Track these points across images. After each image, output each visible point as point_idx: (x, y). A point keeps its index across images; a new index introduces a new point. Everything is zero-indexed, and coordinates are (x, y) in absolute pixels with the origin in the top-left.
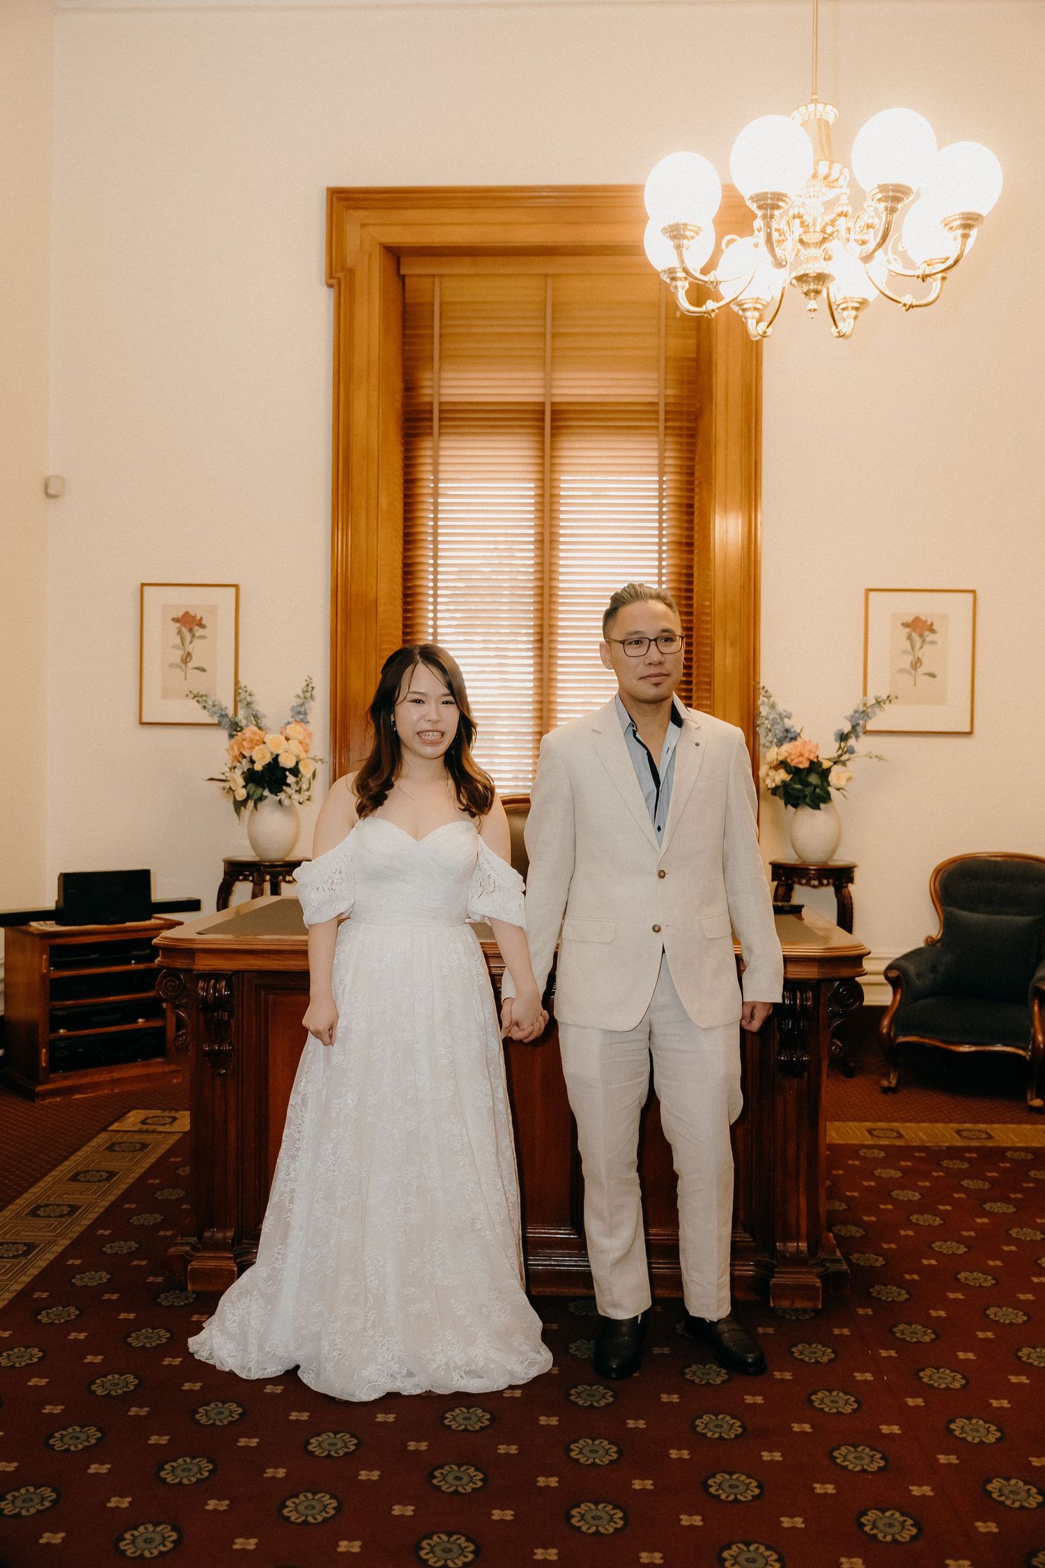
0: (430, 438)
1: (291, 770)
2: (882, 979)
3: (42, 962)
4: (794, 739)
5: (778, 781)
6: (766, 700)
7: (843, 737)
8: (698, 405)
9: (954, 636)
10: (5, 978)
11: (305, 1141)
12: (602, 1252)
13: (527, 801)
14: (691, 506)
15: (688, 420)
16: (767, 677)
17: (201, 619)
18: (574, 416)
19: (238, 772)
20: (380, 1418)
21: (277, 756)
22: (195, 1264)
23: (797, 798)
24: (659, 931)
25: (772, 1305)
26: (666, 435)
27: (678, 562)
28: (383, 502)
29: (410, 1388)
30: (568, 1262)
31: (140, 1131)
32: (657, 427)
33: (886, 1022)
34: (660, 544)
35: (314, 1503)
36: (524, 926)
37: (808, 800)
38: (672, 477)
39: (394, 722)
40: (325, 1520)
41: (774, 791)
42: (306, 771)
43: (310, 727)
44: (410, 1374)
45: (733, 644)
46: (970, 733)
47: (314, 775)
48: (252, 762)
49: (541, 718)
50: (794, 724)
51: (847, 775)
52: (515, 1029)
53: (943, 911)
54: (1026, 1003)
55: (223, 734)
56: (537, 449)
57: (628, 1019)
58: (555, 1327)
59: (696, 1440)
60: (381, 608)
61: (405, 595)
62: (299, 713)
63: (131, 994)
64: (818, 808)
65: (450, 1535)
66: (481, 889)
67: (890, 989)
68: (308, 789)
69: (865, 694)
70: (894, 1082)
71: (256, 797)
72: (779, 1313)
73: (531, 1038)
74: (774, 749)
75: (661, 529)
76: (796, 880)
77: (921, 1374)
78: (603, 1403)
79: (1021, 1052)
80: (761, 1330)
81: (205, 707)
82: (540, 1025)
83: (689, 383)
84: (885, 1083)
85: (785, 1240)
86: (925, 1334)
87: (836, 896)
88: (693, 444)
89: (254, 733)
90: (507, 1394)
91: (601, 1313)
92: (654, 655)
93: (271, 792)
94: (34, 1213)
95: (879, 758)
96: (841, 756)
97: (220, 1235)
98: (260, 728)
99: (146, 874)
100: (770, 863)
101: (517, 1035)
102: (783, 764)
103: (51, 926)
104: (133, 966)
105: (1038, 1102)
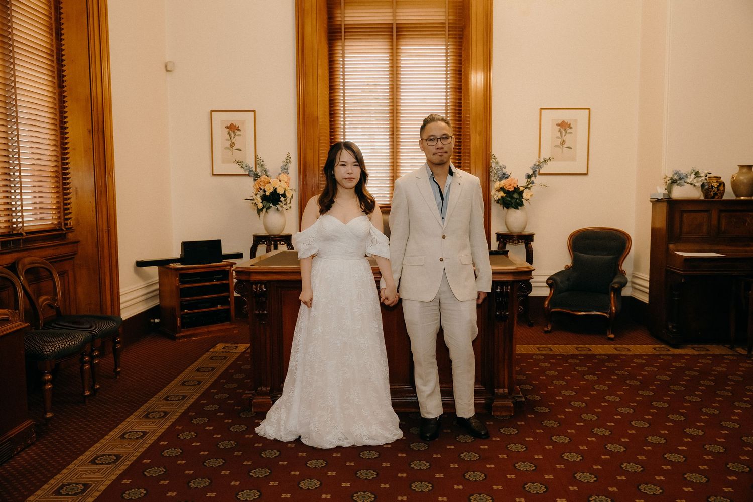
0: (340, 41)
1: (282, 195)
2: (545, 284)
3: (176, 281)
4: (507, 178)
5: (500, 197)
6: (494, 160)
7: (529, 177)
8: (464, 23)
9: (580, 130)
10: (159, 288)
11: (301, 346)
12: (422, 392)
13: (390, 207)
14: (460, 71)
15: (459, 31)
16: (496, 150)
17: (238, 127)
18: (405, 29)
19: (258, 196)
20: (335, 455)
21: (276, 188)
22: (254, 401)
23: (509, 204)
24: (442, 260)
25: (493, 414)
26: (449, 38)
27: (454, 97)
28: (320, 71)
29: (346, 444)
30: (410, 399)
31: (223, 352)
32: (445, 34)
33: (547, 303)
34: (447, 89)
35: (311, 483)
36: (389, 258)
37: (513, 205)
38: (452, 57)
39: (334, 174)
40: (316, 488)
41: (498, 201)
42: (288, 195)
43: (289, 175)
44: (347, 439)
45: (480, 135)
46: (586, 174)
47: (292, 197)
48: (264, 191)
49: (393, 169)
50: (507, 171)
51: (531, 193)
52: (386, 301)
53: (574, 254)
54: (608, 294)
55: (251, 179)
56: (390, 45)
57: (430, 296)
58: (404, 423)
59: (460, 461)
60: (320, 120)
61: (331, 114)
62: (284, 169)
63: (214, 294)
64: (518, 209)
65: (365, 492)
66: (372, 244)
67: (548, 289)
68: (290, 203)
69: (539, 157)
70: (550, 328)
71: (266, 207)
72: (496, 417)
73: (392, 305)
74: (498, 182)
75: (447, 81)
76: (507, 241)
77: (552, 438)
78: (423, 449)
79: (605, 314)
80: (488, 423)
81: (242, 167)
82: (396, 299)
83: (459, 13)
84: (546, 329)
85: (499, 388)
86: (555, 424)
87: (526, 248)
88: (461, 42)
89: (265, 178)
90: (385, 446)
91: (422, 416)
92: (440, 144)
93: (273, 205)
94: (183, 384)
95: (545, 186)
96: (528, 185)
97: (264, 389)
98: (267, 176)
99: (219, 242)
100: (496, 234)
101: (387, 303)
102: (502, 189)
103: (179, 265)
104: (215, 282)
105: (612, 336)
